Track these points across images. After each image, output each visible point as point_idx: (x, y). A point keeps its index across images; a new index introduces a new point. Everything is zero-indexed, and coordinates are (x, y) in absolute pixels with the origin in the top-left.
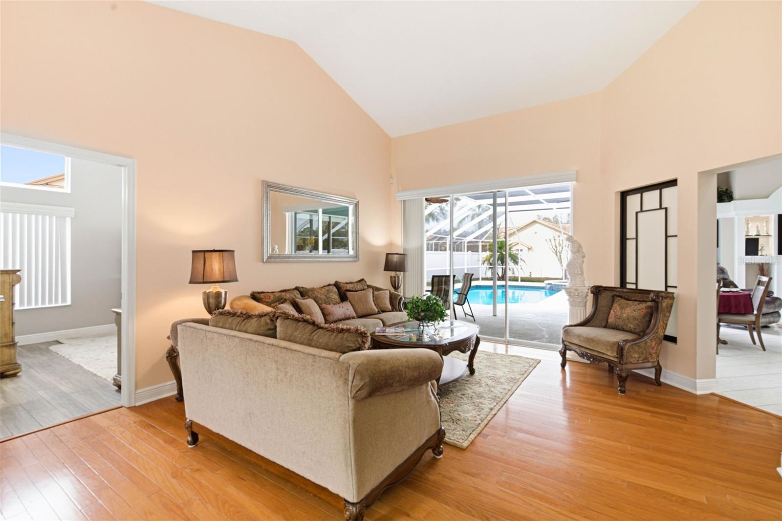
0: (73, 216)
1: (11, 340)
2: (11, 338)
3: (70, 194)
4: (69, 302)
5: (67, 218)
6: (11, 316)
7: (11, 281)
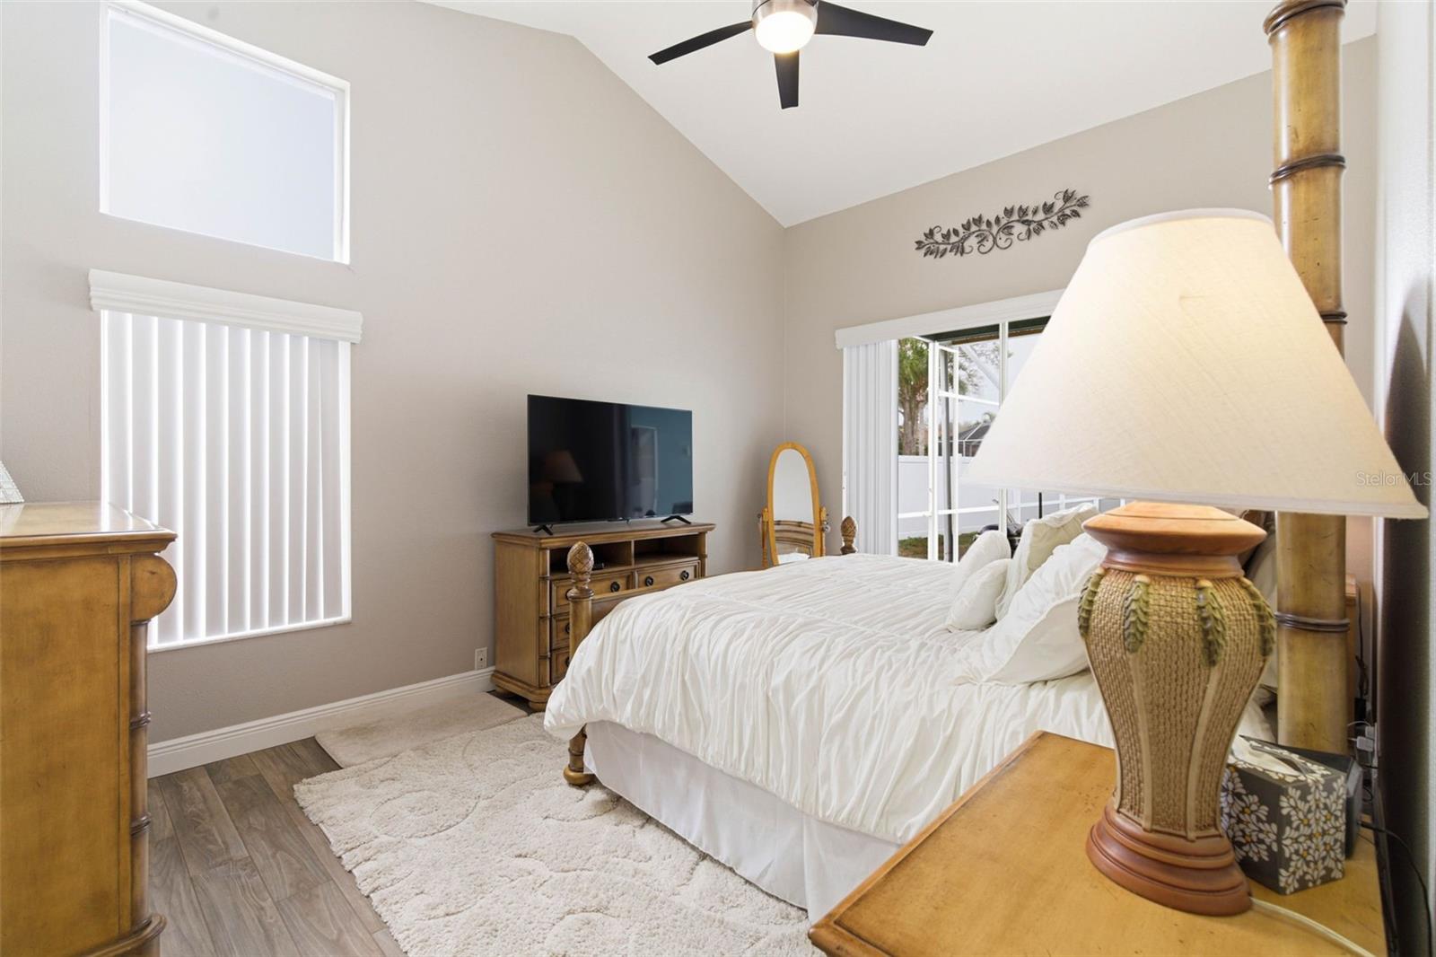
0: (357, 339)
1: (126, 925)
2: (126, 913)
3: (348, 267)
4: (346, 614)
5: (340, 343)
6: (125, 794)
7: (125, 597)
